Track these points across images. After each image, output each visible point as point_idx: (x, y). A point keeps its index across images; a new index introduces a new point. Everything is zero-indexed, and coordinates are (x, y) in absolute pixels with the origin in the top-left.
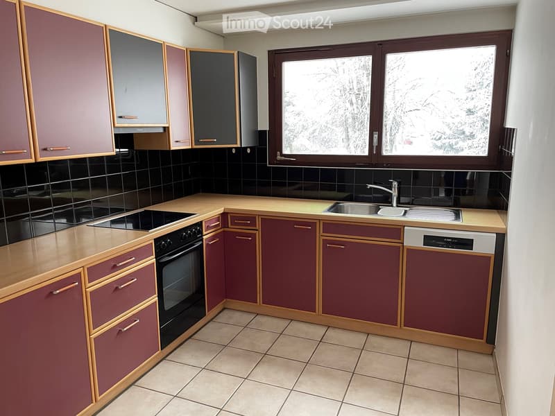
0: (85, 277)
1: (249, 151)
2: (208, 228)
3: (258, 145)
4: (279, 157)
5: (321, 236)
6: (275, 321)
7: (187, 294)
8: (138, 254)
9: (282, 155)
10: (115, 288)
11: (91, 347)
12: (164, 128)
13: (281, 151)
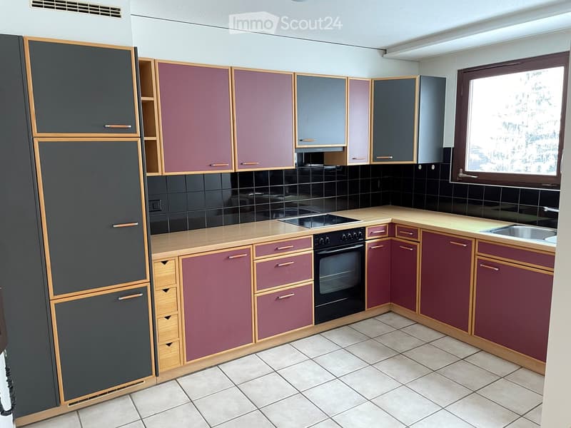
0: (253, 252)
1: (433, 167)
2: (371, 234)
3: (442, 162)
4: (461, 174)
5: (476, 255)
6: (431, 332)
7: (344, 286)
8: (298, 243)
9: (464, 172)
10: (276, 265)
11: (255, 303)
12: (344, 147)
13: (464, 168)
